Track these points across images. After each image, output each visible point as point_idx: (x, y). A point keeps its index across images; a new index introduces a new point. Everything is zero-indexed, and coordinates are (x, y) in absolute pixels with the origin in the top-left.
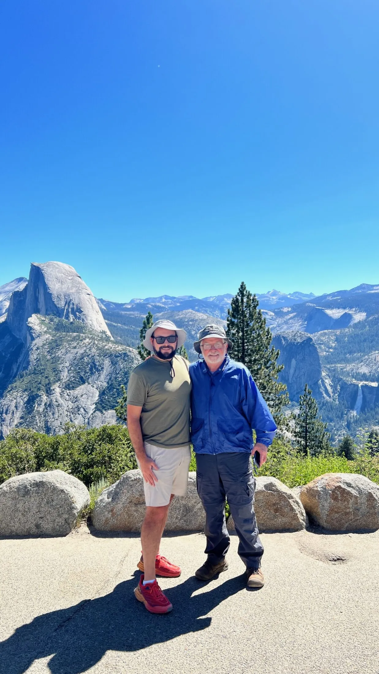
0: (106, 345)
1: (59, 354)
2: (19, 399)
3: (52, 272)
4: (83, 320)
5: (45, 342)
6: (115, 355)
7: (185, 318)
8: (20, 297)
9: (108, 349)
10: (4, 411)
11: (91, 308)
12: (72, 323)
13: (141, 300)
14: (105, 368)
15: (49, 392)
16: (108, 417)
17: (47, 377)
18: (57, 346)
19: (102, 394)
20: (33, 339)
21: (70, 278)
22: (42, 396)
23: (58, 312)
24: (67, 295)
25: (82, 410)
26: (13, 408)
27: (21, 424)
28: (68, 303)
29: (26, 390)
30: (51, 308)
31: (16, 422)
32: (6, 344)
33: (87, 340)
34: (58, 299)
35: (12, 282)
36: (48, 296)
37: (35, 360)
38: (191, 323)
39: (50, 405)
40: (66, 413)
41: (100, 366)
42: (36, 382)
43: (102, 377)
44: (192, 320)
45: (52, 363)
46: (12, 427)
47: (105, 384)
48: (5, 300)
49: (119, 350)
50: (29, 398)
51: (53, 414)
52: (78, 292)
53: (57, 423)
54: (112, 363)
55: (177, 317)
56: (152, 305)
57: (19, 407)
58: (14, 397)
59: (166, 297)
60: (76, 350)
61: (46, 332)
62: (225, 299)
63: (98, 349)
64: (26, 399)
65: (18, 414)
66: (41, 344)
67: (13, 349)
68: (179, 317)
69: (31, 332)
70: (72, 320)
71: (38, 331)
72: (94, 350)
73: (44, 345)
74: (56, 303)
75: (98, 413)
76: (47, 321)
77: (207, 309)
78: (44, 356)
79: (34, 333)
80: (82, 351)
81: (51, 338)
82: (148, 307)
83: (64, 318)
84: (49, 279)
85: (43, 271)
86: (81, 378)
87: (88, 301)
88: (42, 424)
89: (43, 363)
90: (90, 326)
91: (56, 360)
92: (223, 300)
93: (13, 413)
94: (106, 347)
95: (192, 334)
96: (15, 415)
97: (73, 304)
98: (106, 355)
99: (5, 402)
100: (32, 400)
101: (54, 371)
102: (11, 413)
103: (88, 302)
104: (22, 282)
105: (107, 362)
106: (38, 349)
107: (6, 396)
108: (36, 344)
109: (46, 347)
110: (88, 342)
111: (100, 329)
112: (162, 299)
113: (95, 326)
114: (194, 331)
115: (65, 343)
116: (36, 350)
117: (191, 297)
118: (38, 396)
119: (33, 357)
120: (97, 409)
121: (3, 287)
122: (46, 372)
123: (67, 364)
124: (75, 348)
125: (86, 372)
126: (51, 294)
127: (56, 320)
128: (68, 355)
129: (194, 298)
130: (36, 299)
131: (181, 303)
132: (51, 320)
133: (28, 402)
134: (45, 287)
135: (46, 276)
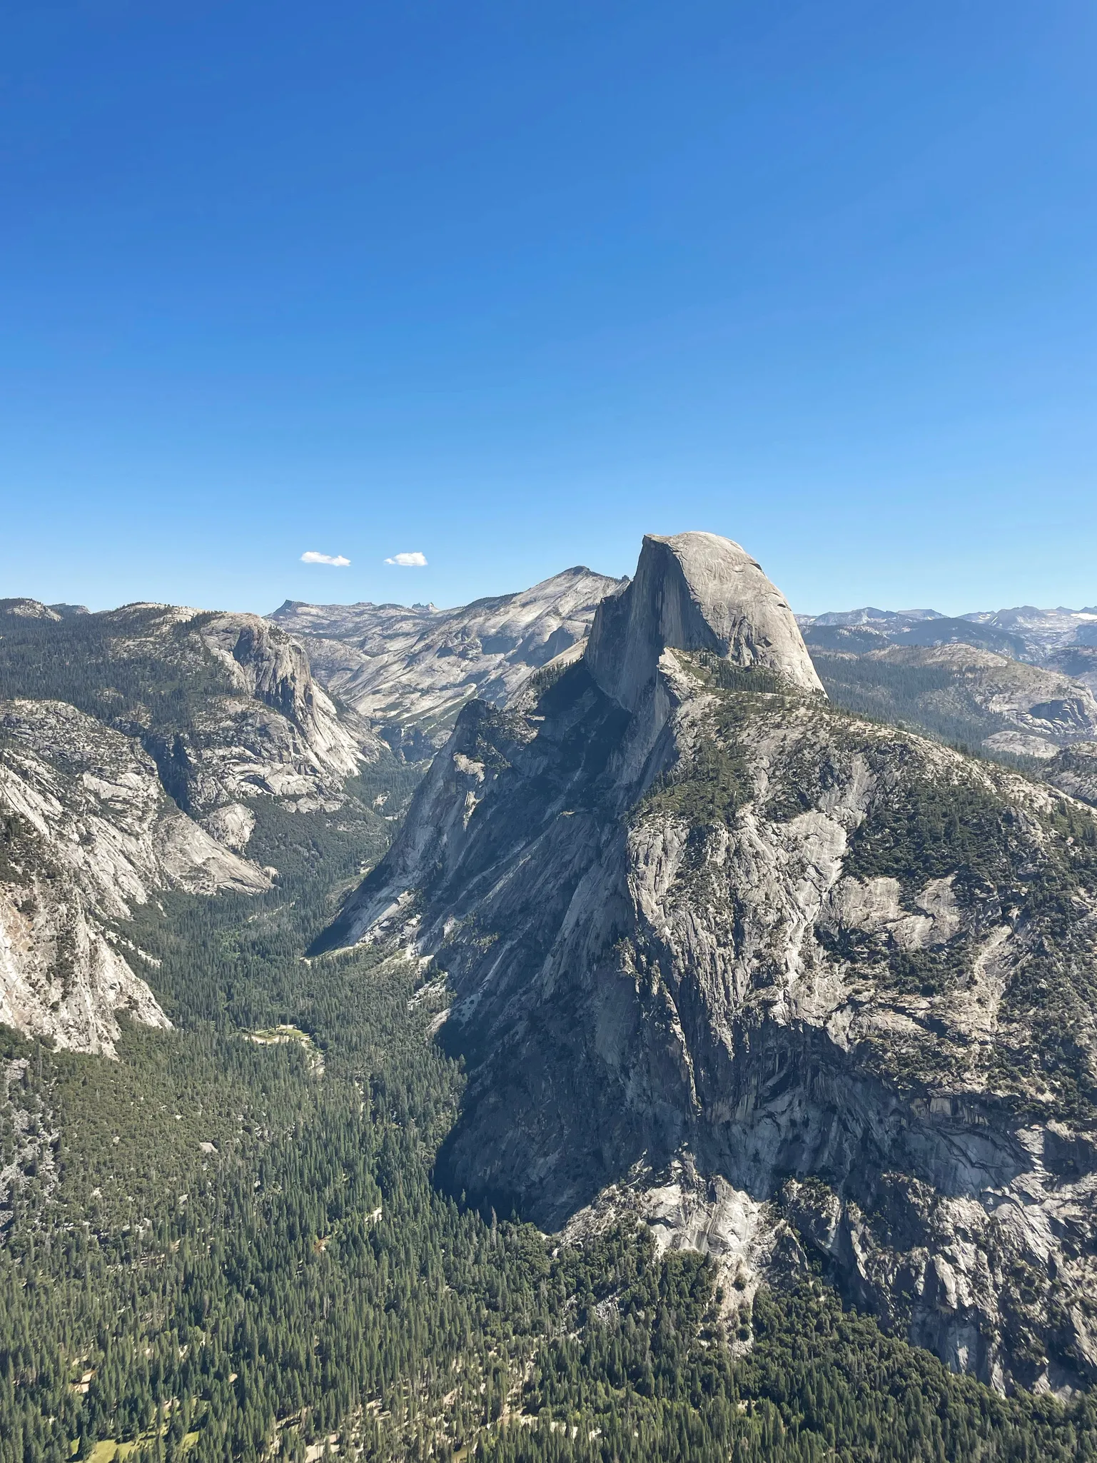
0: (850, 725)
1: (743, 737)
2: (669, 832)
3: (698, 556)
4: (772, 663)
5: (707, 710)
6: (877, 748)
7: (951, 662)
9: (858, 735)
10: (642, 857)
11: (789, 635)
12: (747, 669)
14: (856, 777)
15: (733, 823)
16: (878, 892)
17: (724, 789)
18: (736, 719)
19: (856, 836)
20: (675, 703)
21: (737, 568)
22: (720, 832)
23: (718, 646)
24: (736, 607)
25: (811, 870)
26: (658, 851)
27: (679, 888)
28: (738, 623)
29: (682, 814)
30: (699, 635)
31: (667, 883)
32: (586, 710)
33: (802, 710)
34: (716, 615)
35: (559, 576)
36: (690, 607)
37: (691, 748)
38: (970, 676)
39: (738, 852)
40: (775, 874)
41: (842, 771)
42: (702, 798)
43: (851, 798)
44: (972, 669)
45: (731, 758)
46: (659, 893)
47: (861, 816)
48: (547, 614)
49: (885, 737)
50: (691, 832)
51: (747, 873)
52: (760, 598)
53: (758, 896)
54: (872, 766)
55: (930, 661)
56: (850, 631)
57: (672, 852)
58: (658, 829)
59: (872, 612)
60: (780, 733)
61: (703, 688)
62: (1020, 619)
63: (833, 731)
64: (684, 836)
65: (670, 868)
66: (699, 716)
68: (935, 660)
69: (671, 688)
70: (748, 663)
71: (685, 686)
72: (823, 734)
73: (706, 716)
74: (710, 623)
75: (851, 882)
76: (695, 664)
77: (981, 641)
78: (711, 743)
79: (678, 689)
80: (795, 735)
81: (719, 702)
82: (840, 635)
83: (729, 658)
84: (693, 570)
85: (678, 554)
86: (801, 796)
87: (781, 620)
88: (724, 894)
89: (711, 757)
90: (788, 678)
91: (738, 752)
92: (1015, 621)
93: (660, 863)
94: (852, 729)
96: (663, 869)
97: (750, 627)
98: (855, 748)
99: (640, 838)
100: (698, 839)
101: (738, 777)
102: (655, 863)
103: (780, 624)
104: (580, 576)
105: (858, 763)
106: (693, 724)
107: (641, 825)
108: (687, 715)
109: (711, 721)
110: (805, 715)
111: (809, 685)
112: (861, 616)
113: (799, 676)
114: (981, 694)
115: (752, 716)
116: (690, 727)
117: (931, 612)
118: (712, 830)
119: (686, 742)
120: (846, 871)
121: (542, 587)
122: (721, 777)
123: (765, 763)
124: (778, 726)
125: (810, 784)
126: (699, 604)
127: (714, 661)
128: (765, 742)
129: (938, 617)
130: (657, 615)
131: (910, 625)
132: (704, 662)
133: (690, 840)
134: (684, 589)
135: (686, 565)
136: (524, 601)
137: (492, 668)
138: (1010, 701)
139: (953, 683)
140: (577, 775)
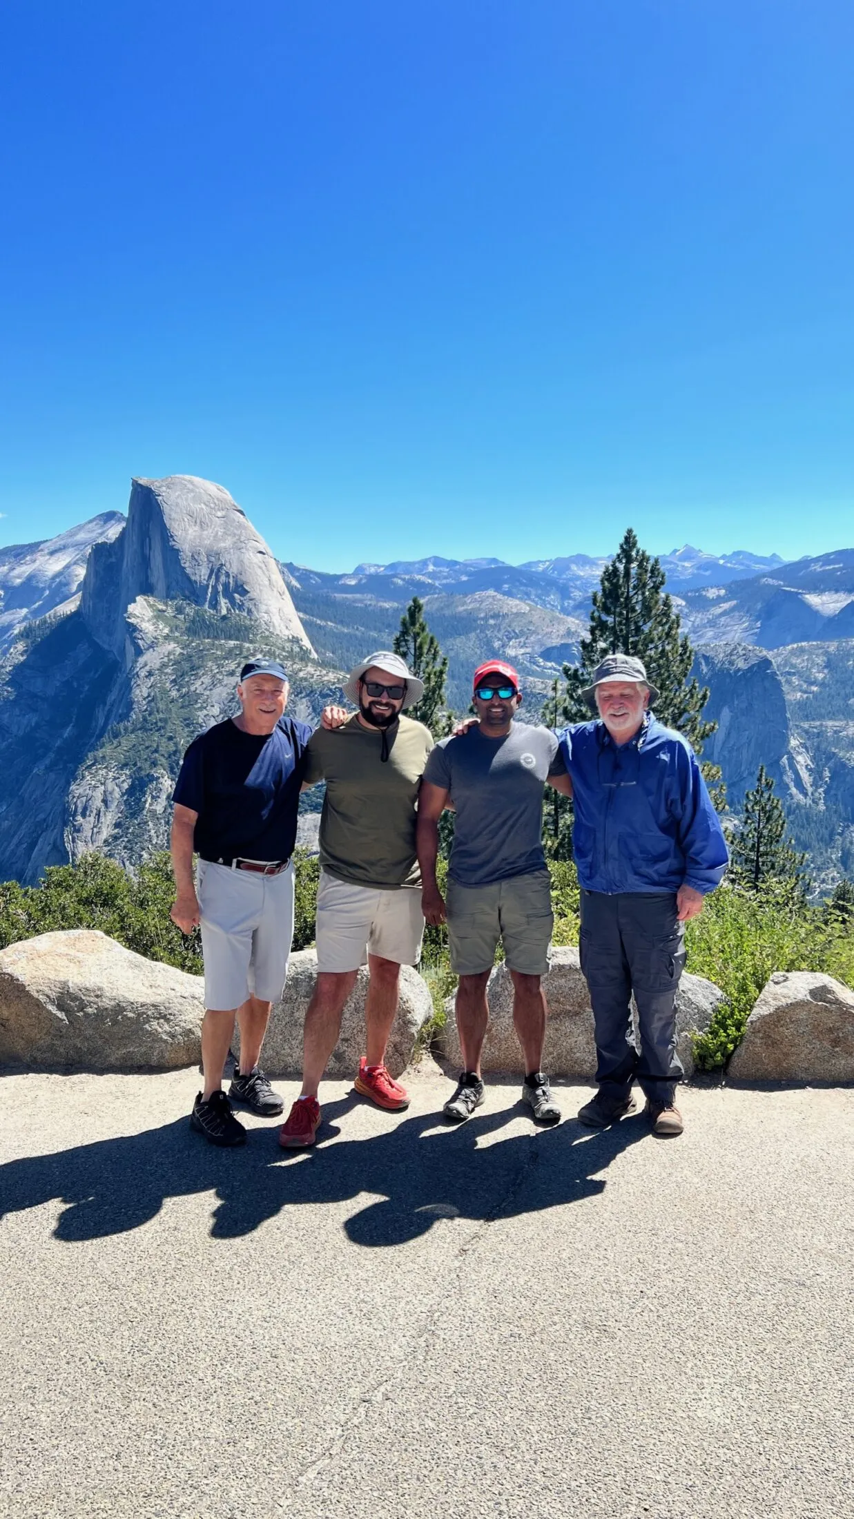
0: (301, 670)
1: (197, 686)
2: (110, 785)
3: (179, 501)
4: (250, 611)
5: (166, 660)
6: (321, 692)
7: (479, 609)
8: (110, 556)
9: (306, 679)
10: (80, 810)
11: (267, 583)
12: (224, 618)
13: (379, 566)
16: (306, 828)
17: (170, 738)
18: (192, 669)
20: (139, 652)
21: (219, 514)
22: (161, 780)
23: (194, 593)
24: (213, 554)
26: (97, 803)
27: (115, 838)
28: (216, 571)
29: (126, 765)
30: (177, 583)
31: (106, 832)
32: (80, 663)
34: (194, 562)
35: (91, 521)
36: (172, 554)
37: (144, 699)
38: (492, 622)
42: (147, 748)
44: (495, 616)
45: (182, 707)
46: (96, 844)
48: (75, 563)
49: (329, 681)
50: (133, 782)
52: (239, 547)
54: (314, 710)
55: (461, 609)
56: (403, 580)
57: (112, 802)
58: (99, 781)
59: (437, 561)
61: (167, 637)
62: (574, 567)
64: (126, 786)
65: (109, 818)
66: (158, 665)
67: (95, 673)
68: (465, 607)
69: (135, 638)
70: (224, 612)
71: (149, 635)
73: (164, 665)
74: (188, 571)
76: (170, 612)
77: (529, 589)
78: (165, 692)
79: (142, 639)
81: (179, 650)
82: (394, 584)
83: (206, 606)
84: (174, 515)
85: (160, 498)
87: (260, 568)
89: (161, 706)
90: (264, 626)
91: (190, 700)
92: (568, 568)
93: (98, 814)
94: (301, 674)
95: (494, 648)
96: (102, 819)
97: (228, 575)
98: (301, 693)
99: (81, 791)
100: (138, 788)
101: (188, 725)
102: (93, 814)
103: (259, 572)
104: (113, 522)
105: (302, 707)
106: (150, 674)
107: (83, 777)
108: (146, 665)
109: (168, 670)
111: (287, 632)
112: (428, 565)
113: (276, 624)
114: (499, 639)
115: (210, 664)
116: (146, 677)
117: (494, 560)
118: (152, 779)
119: (140, 692)
121: (72, 534)
122: (169, 726)
123: (215, 711)
126: (178, 551)
127: (190, 610)
128: (218, 690)
129: (501, 565)
130: (145, 562)
131: (469, 574)
132: (179, 610)
133: (131, 791)
134: (166, 535)
135: (166, 509)
136: (52, 548)
137: (16, 621)
138: (524, 646)
139: (475, 629)
140: (67, 732)
